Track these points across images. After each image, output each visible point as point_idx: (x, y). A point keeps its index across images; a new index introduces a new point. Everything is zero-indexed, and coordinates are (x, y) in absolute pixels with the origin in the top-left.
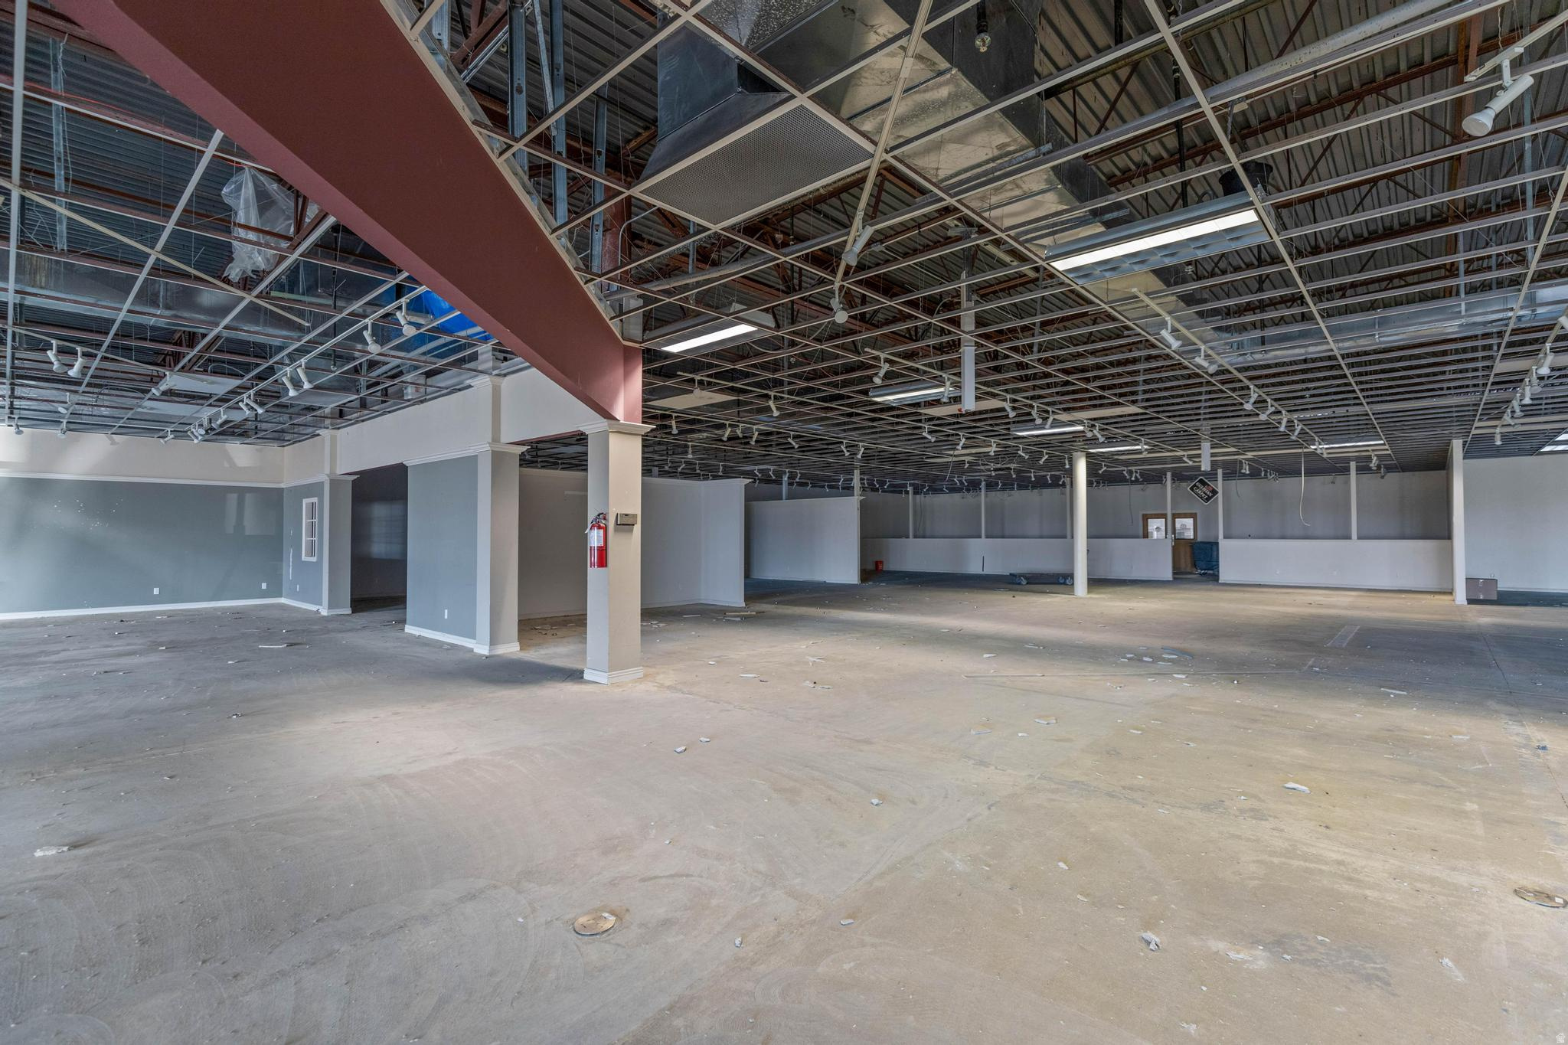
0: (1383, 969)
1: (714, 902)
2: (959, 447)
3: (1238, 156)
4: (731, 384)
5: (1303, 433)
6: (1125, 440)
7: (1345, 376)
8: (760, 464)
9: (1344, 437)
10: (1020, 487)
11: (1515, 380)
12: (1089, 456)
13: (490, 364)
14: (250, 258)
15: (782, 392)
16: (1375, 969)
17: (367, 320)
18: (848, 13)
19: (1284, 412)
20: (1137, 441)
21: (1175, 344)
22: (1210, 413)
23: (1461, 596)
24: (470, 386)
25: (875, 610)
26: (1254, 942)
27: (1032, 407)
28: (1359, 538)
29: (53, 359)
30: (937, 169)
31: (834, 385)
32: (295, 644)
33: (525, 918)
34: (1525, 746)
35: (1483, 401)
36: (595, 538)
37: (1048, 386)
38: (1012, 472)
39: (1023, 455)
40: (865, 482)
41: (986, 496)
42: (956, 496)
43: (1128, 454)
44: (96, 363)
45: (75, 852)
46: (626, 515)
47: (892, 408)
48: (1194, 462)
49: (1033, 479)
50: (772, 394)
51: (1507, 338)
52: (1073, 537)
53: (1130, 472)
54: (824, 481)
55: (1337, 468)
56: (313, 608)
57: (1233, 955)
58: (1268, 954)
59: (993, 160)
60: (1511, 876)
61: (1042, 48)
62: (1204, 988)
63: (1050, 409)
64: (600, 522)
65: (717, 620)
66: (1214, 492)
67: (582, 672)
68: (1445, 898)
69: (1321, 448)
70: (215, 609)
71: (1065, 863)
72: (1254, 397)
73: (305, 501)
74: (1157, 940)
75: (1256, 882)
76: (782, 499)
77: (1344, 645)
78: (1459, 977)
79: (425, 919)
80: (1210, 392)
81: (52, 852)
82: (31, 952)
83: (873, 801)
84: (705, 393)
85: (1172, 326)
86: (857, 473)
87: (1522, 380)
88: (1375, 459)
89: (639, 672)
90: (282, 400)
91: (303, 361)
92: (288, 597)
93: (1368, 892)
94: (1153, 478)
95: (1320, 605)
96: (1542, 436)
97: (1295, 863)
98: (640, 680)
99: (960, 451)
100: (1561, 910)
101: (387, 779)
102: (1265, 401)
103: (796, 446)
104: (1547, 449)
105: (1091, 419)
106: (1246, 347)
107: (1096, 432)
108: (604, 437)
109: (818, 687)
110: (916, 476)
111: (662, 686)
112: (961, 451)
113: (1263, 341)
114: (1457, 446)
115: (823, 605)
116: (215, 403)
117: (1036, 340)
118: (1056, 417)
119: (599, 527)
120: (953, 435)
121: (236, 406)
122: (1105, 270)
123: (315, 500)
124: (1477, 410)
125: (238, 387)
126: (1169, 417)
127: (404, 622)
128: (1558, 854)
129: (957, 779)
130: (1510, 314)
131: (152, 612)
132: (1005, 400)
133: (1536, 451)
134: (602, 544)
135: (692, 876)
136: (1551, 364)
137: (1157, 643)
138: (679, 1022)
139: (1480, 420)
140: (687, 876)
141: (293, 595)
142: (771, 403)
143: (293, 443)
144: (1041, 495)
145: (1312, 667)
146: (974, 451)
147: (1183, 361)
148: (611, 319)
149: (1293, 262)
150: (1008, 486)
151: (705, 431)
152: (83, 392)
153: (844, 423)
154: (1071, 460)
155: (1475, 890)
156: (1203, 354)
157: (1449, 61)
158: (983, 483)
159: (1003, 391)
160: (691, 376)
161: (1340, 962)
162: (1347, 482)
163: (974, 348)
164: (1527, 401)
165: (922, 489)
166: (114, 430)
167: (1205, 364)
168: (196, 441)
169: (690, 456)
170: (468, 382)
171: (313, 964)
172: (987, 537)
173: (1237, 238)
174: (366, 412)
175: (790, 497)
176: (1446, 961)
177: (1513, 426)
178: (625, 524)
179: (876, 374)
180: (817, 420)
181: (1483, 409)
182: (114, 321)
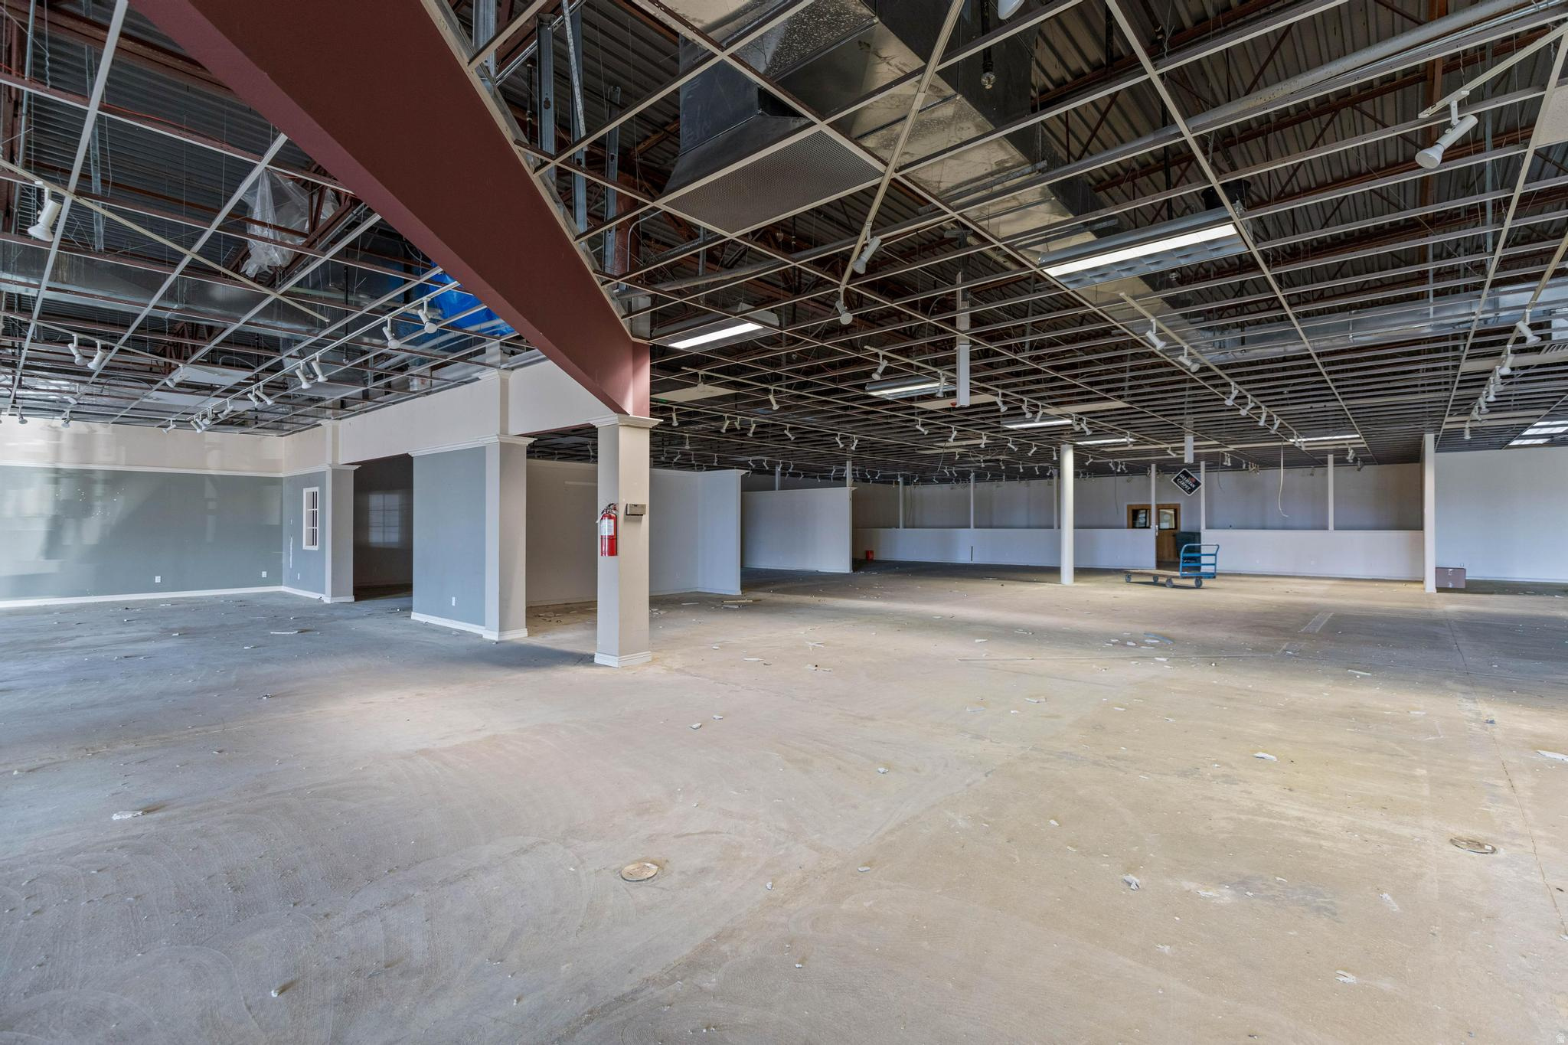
0: (1332, 903)
1: (744, 854)
2: (951, 440)
3: (1217, 178)
4: (732, 379)
5: (1281, 426)
6: (1111, 433)
7: (1320, 374)
8: (754, 455)
9: (1321, 430)
10: (1009, 478)
11: (1480, 380)
12: (1076, 448)
13: (498, 358)
14: (266, 254)
15: (781, 386)
16: (1325, 902)
17: (386, 317)
18: (863, 46)
19: (1263, 407)
20: (1122, 434)
21: (1160, 345)
22: (1193, 408)
23: (1430, 585)
24: (477, 379)
25: (868, 599)
26: (1221, 882)
27: (1022, 401)
28: (1336, 528)
29: (74, 352)
30: (940, 182)
31: (833, 380)
32: (306, 631)
33: (575, 868)
34: (1476, 721)
35: (1452, 398)
36: (605, 528)
37: (1038, 382)
38: (1001, 463)
39: (1013, 447)
40: (857, 472)
41: (975, 487)
42: (946, 487)
43: (1115, 446)
44: (111, 355)
45: (149, 816)
46: (636, 506)
47: (887, 402)
48: (1178, 454)
49: (1021, 470)
50: (772, 388)
51: (1470, 340)
52: (1059, 527)
53: (1116, 464)
54: (816, 472)
55: (1315, 460)
56: (315, 596)
57: (1203, 893)
58: (1234, 892)
59: (991, 174)
60: (1450, 829)
61: (1038, 64)
62: (1177, 919)
63: (1039, 404)
64: (610, 513)
65: (716, 607)
66: (1197, 484)
67: (593, 656)
68: (1388, 846)
69: (1299, 441)
70: (217, 597)
71: (1056, 820)
72: (1235, 393)
73: (305, 491)
74: (1137, 881)
75: (1226, 835)
76: (774, 489)
77: (1317, 631)
78: (1396, 907)
79: (485, 869)
80: (1194, 388)
81: (128, 816)
82: (136, 898)
83: (880, 769)
84: (708, 387)
85: (1157, 327)
86: (849, 464)
87: (1487, 379)
88: (1351, 452)
89: (647, 656)
90: (290, 392)
91: (317, 354)
92: (289, 585)
93: (1323, 843)
94: (1138, 469)
95: (1297, 593)
96: (1509, 431)
97: (1261, 819)
98: (649, 664)
99: (951, 442)
100: (1489, 855)
101: (425, 752)
102: (1245, 397)
103: (793, 438)
104: (1515, 443)
105: (1079, 413)
106: (1227, 346)
107: (1083, 425)
108: (614, 431)
109: (820, 670)
110: (906, 467)
111: (670, 669)
112: (953, 443)
113: (1243, 341)
114: (1429, 439)
115: (817, 594)
116: (222, 394)
117: (1027, 339)
118: (1046, 411)
119: (610, 517)
120: (944, 428)
121: (245, 396)
122: (1095, 276)
123: (316, 489)
124: (1446, 407)
125: (248, 379)
126: (1154, 411)
127: (410, 609)
128: (1492, 810)
129: (956, 751)
130: (1473, 317)
131: (155, 600)
132: (997, 395)
133: (1504, 445)
134: (612, 533)
135: (720, 833)
136: (1512, 364)
137: (1141, 629)
138: (725, 948)
139: (1450, 415)
140: (716, 833)
141: (293, 583)
142: (771, 397)
143: (293, 433)
144: (1028, 486)
145: (1285, 650)
146: (964, 443)
147: (1167, 359)
148: (623, 317)
149: (1269, 270)
150: (996, 477)
151: (702, 423)
152: (93, 383)
153: (839, 416)
154: (1058, 452)
155: (1416, 840)
156: (1186, 352)
157: (1420, 77)
158: (972, 475)
159: (994, 386)
160: (695, 371)
161: (1295, 898)
162: (1326, 474)
163: (969, 346)
164: (1492, 398)
165: (912, 480)
166: (115, 419)
167: (1188, 363)
168: (199, 431)
169: (687, 447)
170: (475, 375)
171: (394, 905)
172: (976, 527)
173: (1218, 249)
174: (369, 403)
175: (783, 487)
176: (1385, 895)
177: (1480, 421)
178: (634, 514)
179: (876, 369)
180: (812, 413)
181: (1452, 406)
182: (137, 316)
